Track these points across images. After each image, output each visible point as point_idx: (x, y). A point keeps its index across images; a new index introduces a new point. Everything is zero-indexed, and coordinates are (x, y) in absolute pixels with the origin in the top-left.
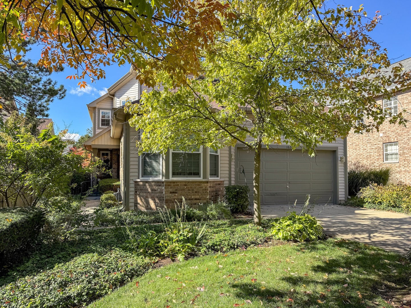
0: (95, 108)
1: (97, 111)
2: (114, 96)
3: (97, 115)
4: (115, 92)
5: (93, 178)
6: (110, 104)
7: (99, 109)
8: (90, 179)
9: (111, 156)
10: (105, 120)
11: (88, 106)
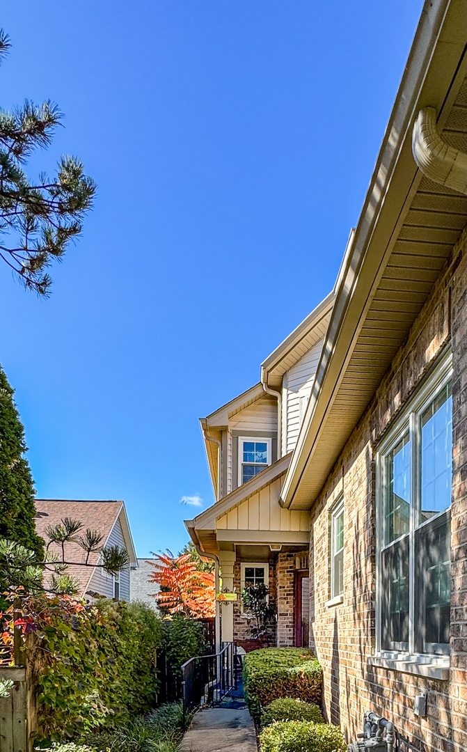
0: (222, 431)
1: (229, 442)
2: (279, 389)
3: (229, 453)
4: (284, 375)
5: (222, 645)
6: (269, 420)
7: (236, 434)
8: (214, 647)
9: (273, 576)
10: (252, 466)
11: (205, 421)
